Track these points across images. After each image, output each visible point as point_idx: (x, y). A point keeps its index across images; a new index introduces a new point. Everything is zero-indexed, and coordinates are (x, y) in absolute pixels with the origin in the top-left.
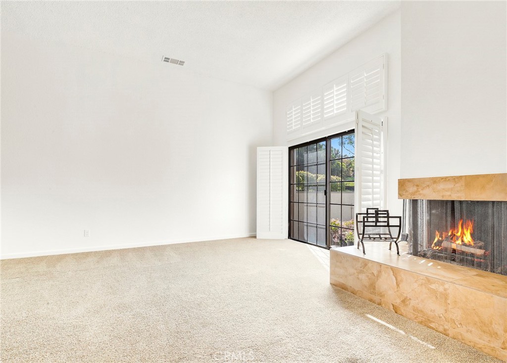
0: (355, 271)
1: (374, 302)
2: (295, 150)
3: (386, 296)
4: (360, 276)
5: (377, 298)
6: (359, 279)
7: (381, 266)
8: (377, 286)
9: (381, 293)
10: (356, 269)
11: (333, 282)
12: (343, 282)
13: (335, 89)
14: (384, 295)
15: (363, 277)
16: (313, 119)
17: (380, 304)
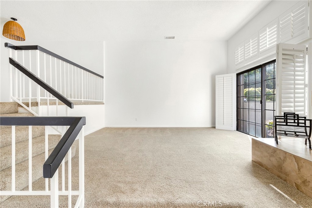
0: (268, 155)
1: (281, 178)
2: (242, 75)
3: (290, 175)
4: (271, 159)
5: (283, 176)
6: (270, 160)
7: (286, 153)
8: (283, 168)
9: (286, 173)
10: (268, 153)
11: (254, 160)
12: (260, 160)
13: (268, 30)
14: (289, 175)
15: (273, 159)
16: (252, 53)
17: (285, 180)
